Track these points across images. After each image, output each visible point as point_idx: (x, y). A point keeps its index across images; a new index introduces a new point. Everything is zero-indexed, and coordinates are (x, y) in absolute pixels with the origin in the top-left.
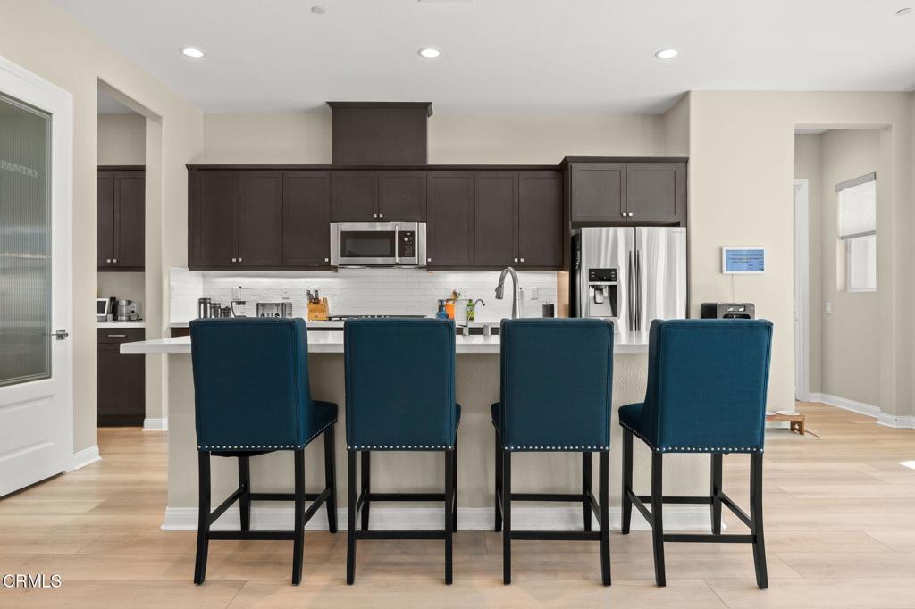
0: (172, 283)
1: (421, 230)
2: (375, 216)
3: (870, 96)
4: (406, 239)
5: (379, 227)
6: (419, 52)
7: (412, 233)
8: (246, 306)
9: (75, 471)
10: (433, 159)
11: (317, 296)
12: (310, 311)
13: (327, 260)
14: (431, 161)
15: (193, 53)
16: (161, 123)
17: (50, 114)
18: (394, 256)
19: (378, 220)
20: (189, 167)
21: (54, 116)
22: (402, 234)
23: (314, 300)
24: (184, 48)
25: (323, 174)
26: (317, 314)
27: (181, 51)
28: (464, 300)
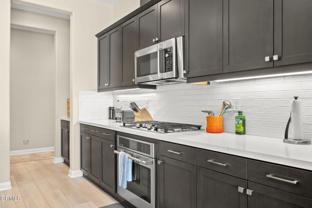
12: (136, 117)
20: (97, 36)
26: (138, 119)
28: (234, 112)
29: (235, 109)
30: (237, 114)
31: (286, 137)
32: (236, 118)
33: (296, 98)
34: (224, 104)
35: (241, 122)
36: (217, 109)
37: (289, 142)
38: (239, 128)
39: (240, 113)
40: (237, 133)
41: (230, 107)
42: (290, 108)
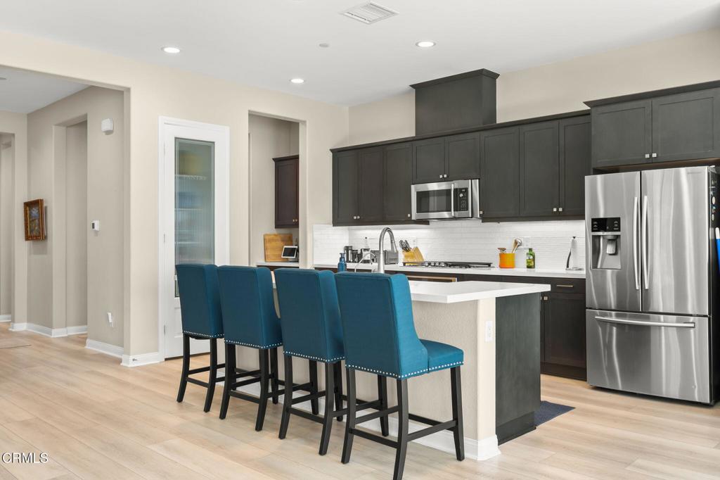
0: (315, 236)
1: (474, 187)
2: (441, 176)
4: (461, 195)
6: (417, 44)
7: (466, 189)
12: (405, 257)
15: (298, 81)
16: (306, 125)
17: (214, 143)
18: (450, 211)
20: (332, 150)
22: (457, 191)
23: (406, 248)
25: (408, 144)
26: (409, 259)
27: (290, 80)
28: (525, 249)
29: (525, 247)
30: (528, 251)
31: (568, 266)
32: (527, 254)
33: (574, 238)
34: (516, 243)
35: (532, 257)
36: (509, 246)
37: (570, 269)
38: (530, 262)
39: (530, 250)
40: (529, 267)
41: (521, 244)
42: (570, 245)
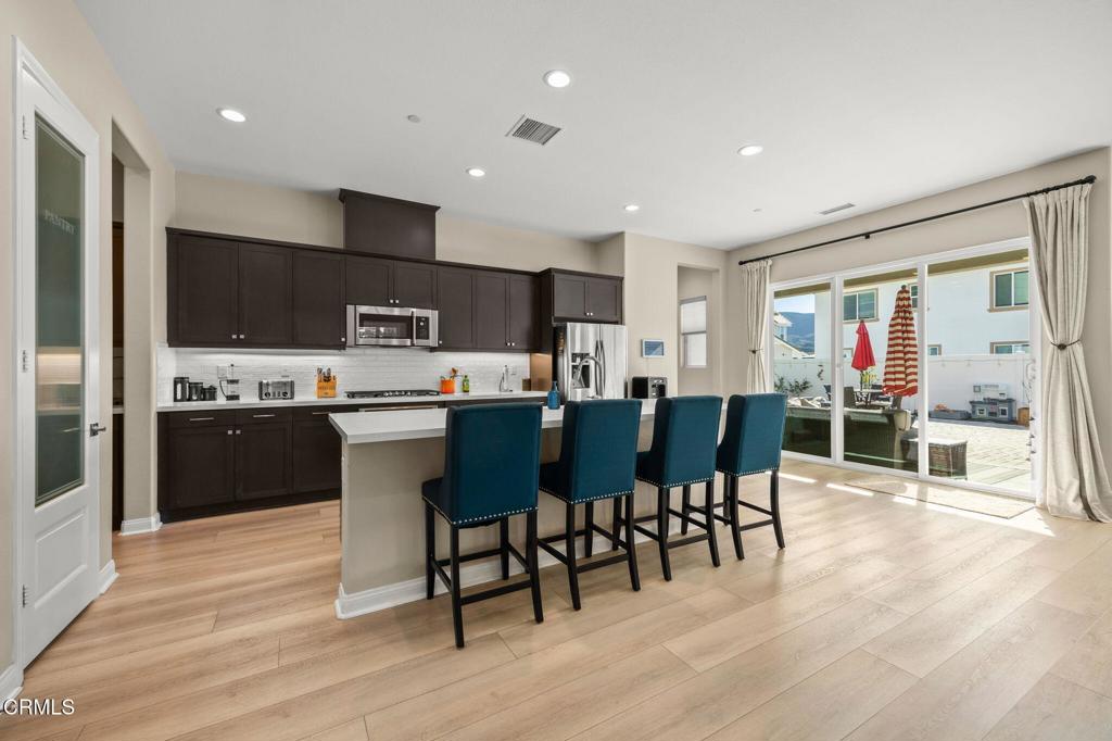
1: (433, 316)
2: (392, 301)
3: (710, 250)
4: (422, 324)
5: (396, 312)
6: (467, 171)
7: (425, 319)
8: (240, 385)
9: (102, 595)
10: (442, 254)
11: (329, 374)
12: (319, 388)
13: (343, 339)
14: (439, 257)
15: (233, 116)
16: (148, 177)
17: (83, 156)
18: (412, 338)
19: (395, 305)
20: (169, 231)
21: (87, 159)
22: (419, 319)
23: (327, 379)
24: (222, 109)
25: (338, 257)
26: (327, 391)
27: (218, 111)
33: (506, 366)
34: (454, 371)
39: (466, 377)
40: (465, 391)
